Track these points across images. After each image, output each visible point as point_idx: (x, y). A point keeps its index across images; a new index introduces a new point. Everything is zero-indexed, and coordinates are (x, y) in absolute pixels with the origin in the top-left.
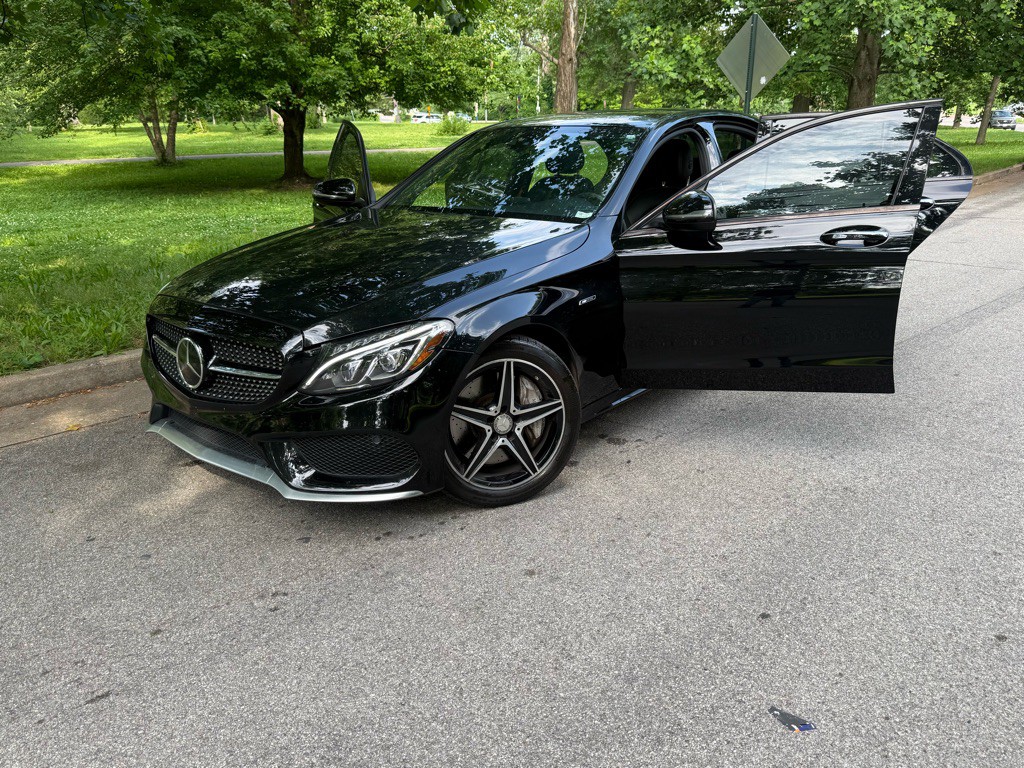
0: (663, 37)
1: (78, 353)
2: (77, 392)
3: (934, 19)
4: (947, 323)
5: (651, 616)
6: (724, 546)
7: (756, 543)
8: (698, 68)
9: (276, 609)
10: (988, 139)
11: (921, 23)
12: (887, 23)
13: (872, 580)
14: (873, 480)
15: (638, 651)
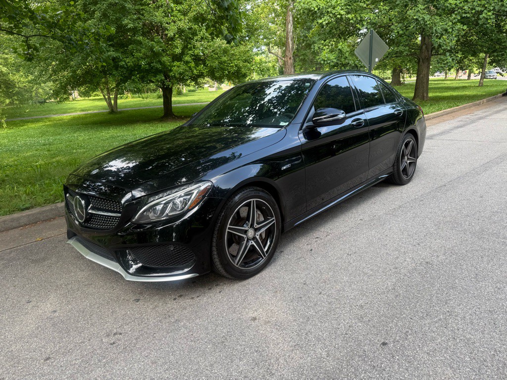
0: (330, 45)
1: (48, 201)
2: (46, 221)
3: (457, 28)
4: (474, 170)
5: (320, 346)
6: (362, 299)
7: (379, 297)
8: (347, 57)
9: (114, 343)
10: (484, 84)
11: (450, 30)
12: (434, 31)
13: (445, 319)
14: (442, 257)
15: (311, 369)
